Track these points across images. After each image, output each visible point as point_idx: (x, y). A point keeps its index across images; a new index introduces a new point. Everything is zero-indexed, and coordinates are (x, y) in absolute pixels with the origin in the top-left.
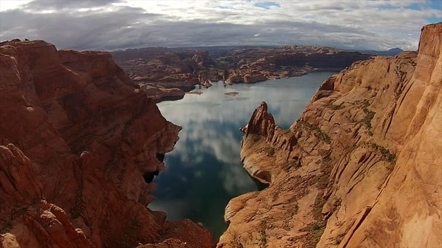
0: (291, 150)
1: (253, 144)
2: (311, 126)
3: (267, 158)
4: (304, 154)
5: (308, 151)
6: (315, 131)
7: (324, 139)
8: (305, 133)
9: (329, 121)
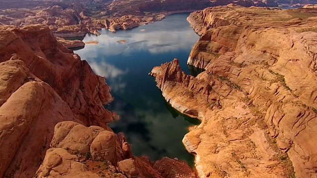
0: (209, 94)
1: (172, 89)
2: (221, 77)
3: (190, 99)
4: (221, 98)
5: (224, 95)
6: (225, 82)
7: (236, 88)
8: (217, 82)
9: (238, 75)
